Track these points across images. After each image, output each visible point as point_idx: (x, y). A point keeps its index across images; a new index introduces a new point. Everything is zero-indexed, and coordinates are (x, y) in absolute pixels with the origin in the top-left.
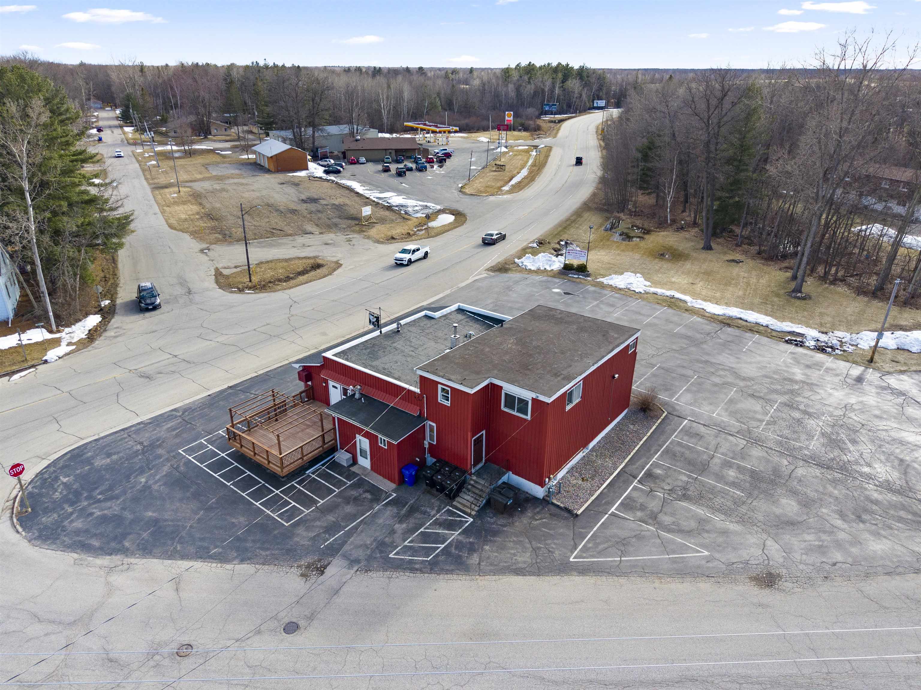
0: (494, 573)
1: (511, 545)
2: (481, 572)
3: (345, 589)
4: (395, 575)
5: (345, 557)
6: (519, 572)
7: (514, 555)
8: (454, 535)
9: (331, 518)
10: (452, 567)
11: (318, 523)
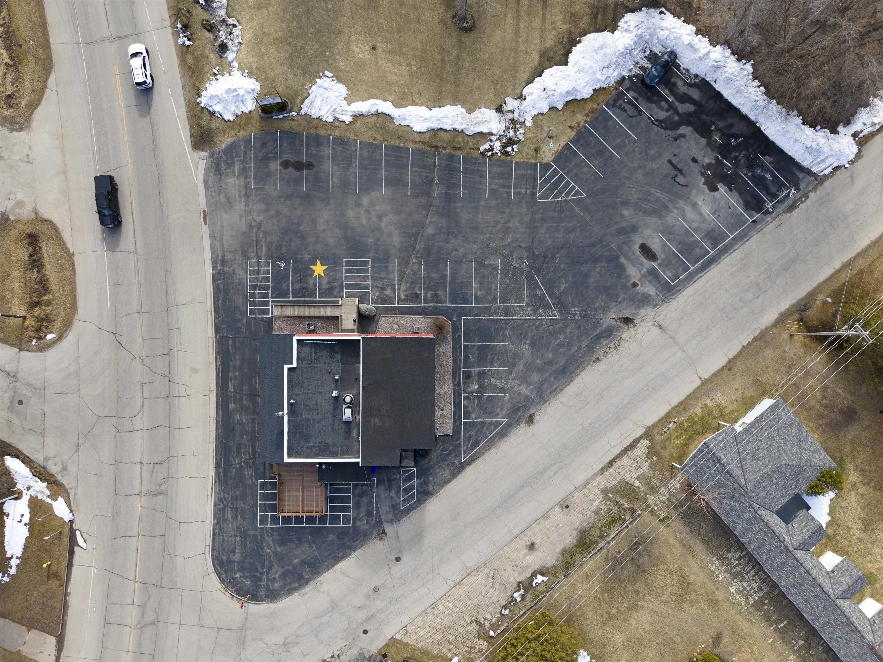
0: (441, 488)
1: (438, 470)
2: (437, 491)
3: (400, 533)
4: (410, 515)
5: (387, 521)
6: (449, 481)
7: (442, 474)
8: (415, 482)
9: (363, 509)
10: (426, 497)
11: (361, 516)
